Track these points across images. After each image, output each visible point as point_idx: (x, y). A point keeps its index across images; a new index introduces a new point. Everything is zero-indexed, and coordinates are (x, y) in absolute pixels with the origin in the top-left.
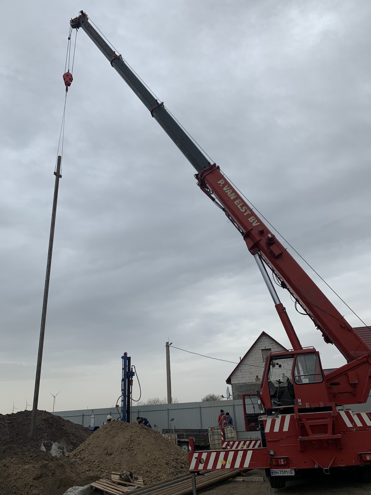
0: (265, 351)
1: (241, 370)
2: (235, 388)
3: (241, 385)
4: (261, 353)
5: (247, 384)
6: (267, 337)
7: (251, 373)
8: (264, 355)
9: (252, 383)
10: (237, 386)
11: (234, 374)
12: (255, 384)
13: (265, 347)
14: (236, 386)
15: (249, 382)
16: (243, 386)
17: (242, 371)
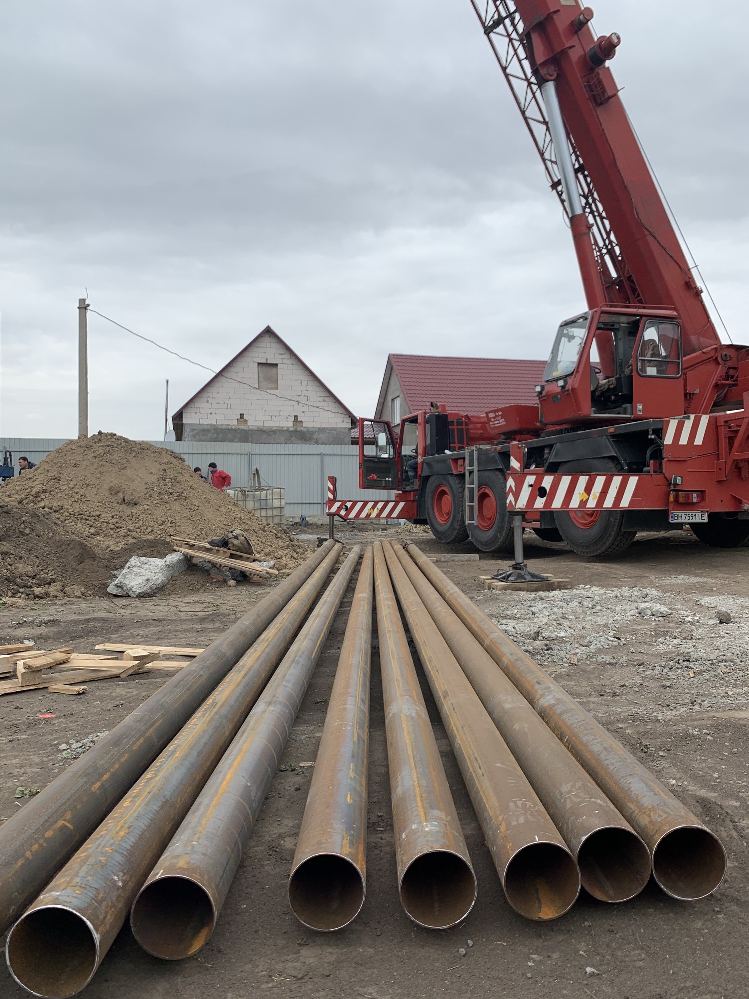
0: (264, 368)
1: (209, 399)
2: (191, 433)
3: (206, 427)
4: (257, 369)
5: (219, 427)
6: (273, 340)
7: (229, 407)
8: (260, 375)
9: (230, 427)
10: (196, 430)
11: (192, 405)
12: (235, 430)
13: (267, 359)
14: (193, 430)
15: (222, 425)
16: (208, 430)
17: (211, 400)
